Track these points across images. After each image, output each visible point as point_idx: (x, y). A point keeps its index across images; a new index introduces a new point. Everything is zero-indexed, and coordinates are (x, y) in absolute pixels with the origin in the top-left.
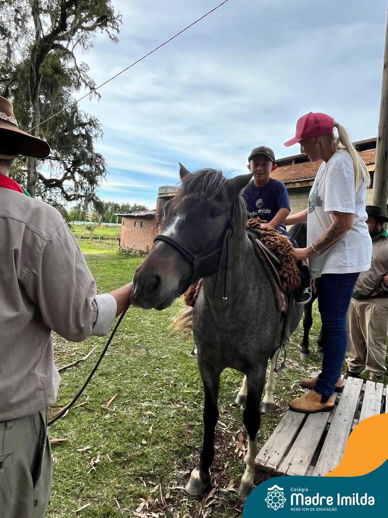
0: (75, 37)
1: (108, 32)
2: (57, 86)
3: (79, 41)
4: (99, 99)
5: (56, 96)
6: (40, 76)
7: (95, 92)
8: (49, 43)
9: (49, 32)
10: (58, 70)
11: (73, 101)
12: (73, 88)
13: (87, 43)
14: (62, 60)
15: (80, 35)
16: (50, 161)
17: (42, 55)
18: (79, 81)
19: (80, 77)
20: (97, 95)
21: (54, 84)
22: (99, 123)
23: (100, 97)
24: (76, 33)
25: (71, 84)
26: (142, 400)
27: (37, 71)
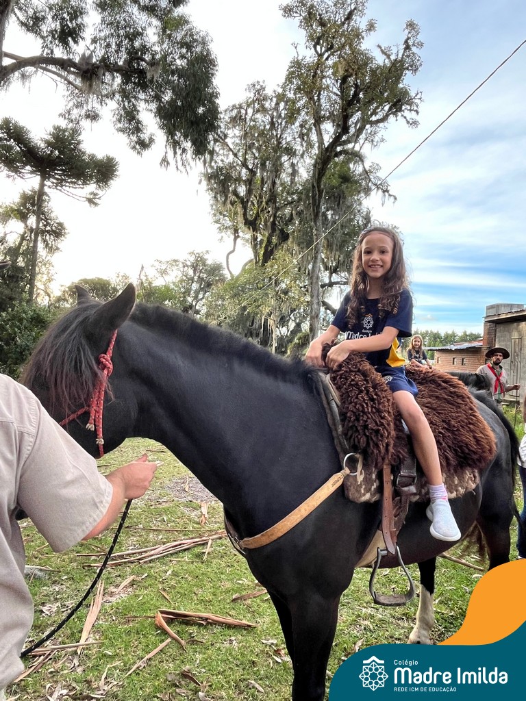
0: (363, 136)
1: (405, 118)
2: (345, 198)
3: (366, 140)
4: (394, 202)
5: (344, 209)
6: (323, 191)
7: (390, 195)
8: (331, 152)
9: (331, 140)
10: (346, 178)
11: (365, 210)
12: (362, 195)
13: (376, 139)
14: (351, 166)
15: (369, 131)
16: (340, 287)
17: (323, 167)
18: (368, 186)
19: (370, 180)
20: (392, 197)
21: (342, 195)
22: (398, 231)
23: (395, 199)
24: (364, 131)
25: (359, 192)
26: (365, 605)
27: (319, 186)
